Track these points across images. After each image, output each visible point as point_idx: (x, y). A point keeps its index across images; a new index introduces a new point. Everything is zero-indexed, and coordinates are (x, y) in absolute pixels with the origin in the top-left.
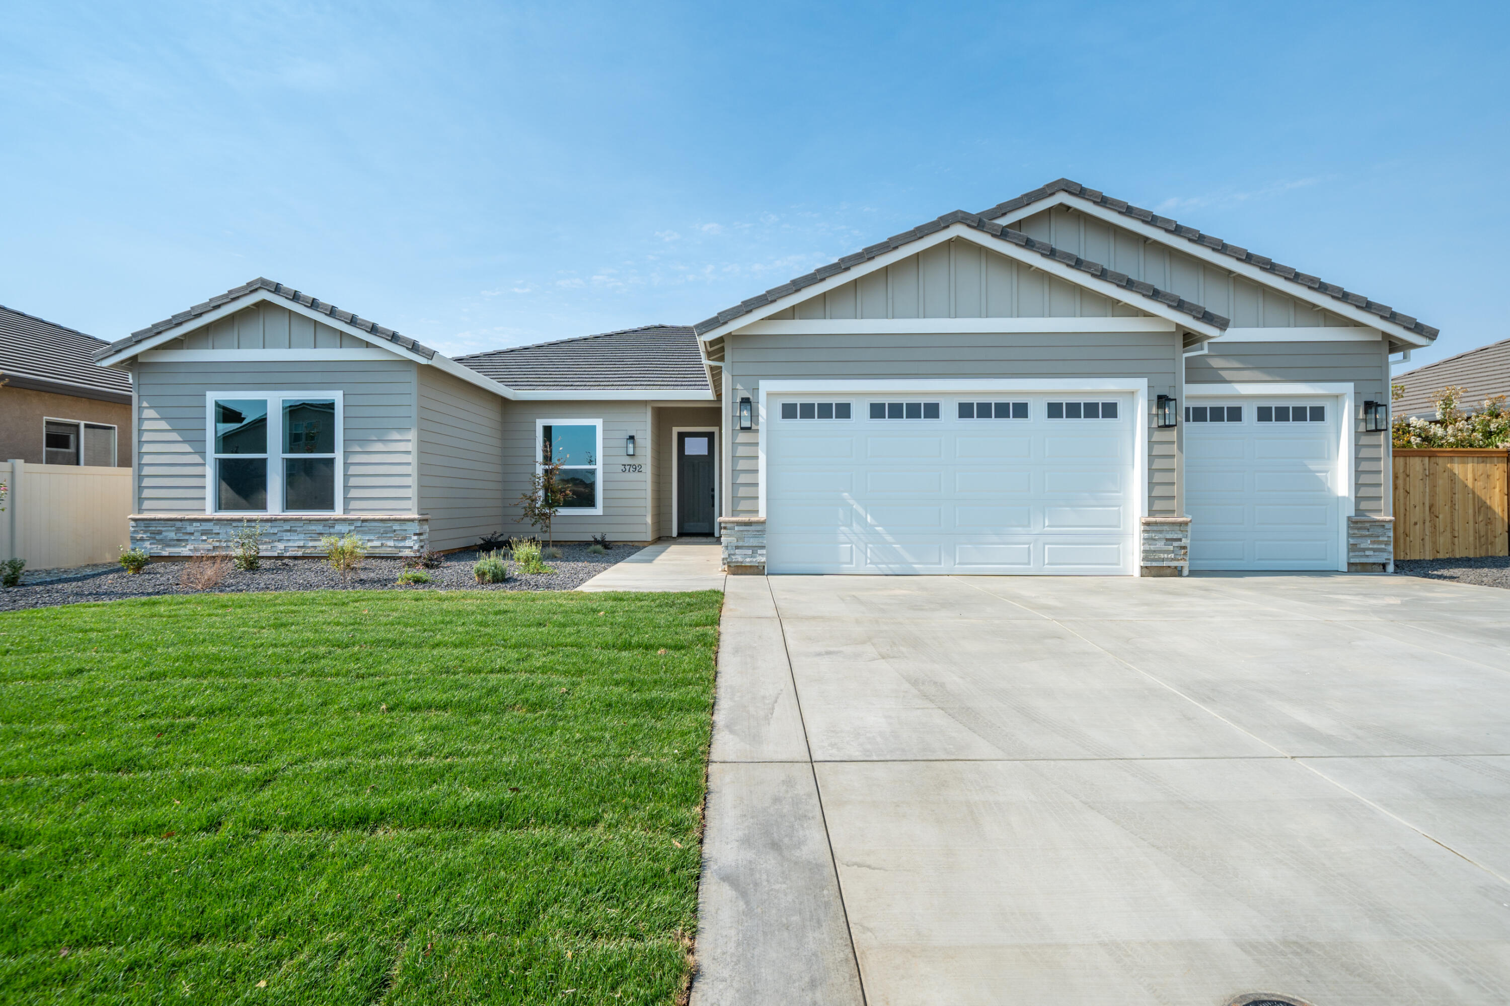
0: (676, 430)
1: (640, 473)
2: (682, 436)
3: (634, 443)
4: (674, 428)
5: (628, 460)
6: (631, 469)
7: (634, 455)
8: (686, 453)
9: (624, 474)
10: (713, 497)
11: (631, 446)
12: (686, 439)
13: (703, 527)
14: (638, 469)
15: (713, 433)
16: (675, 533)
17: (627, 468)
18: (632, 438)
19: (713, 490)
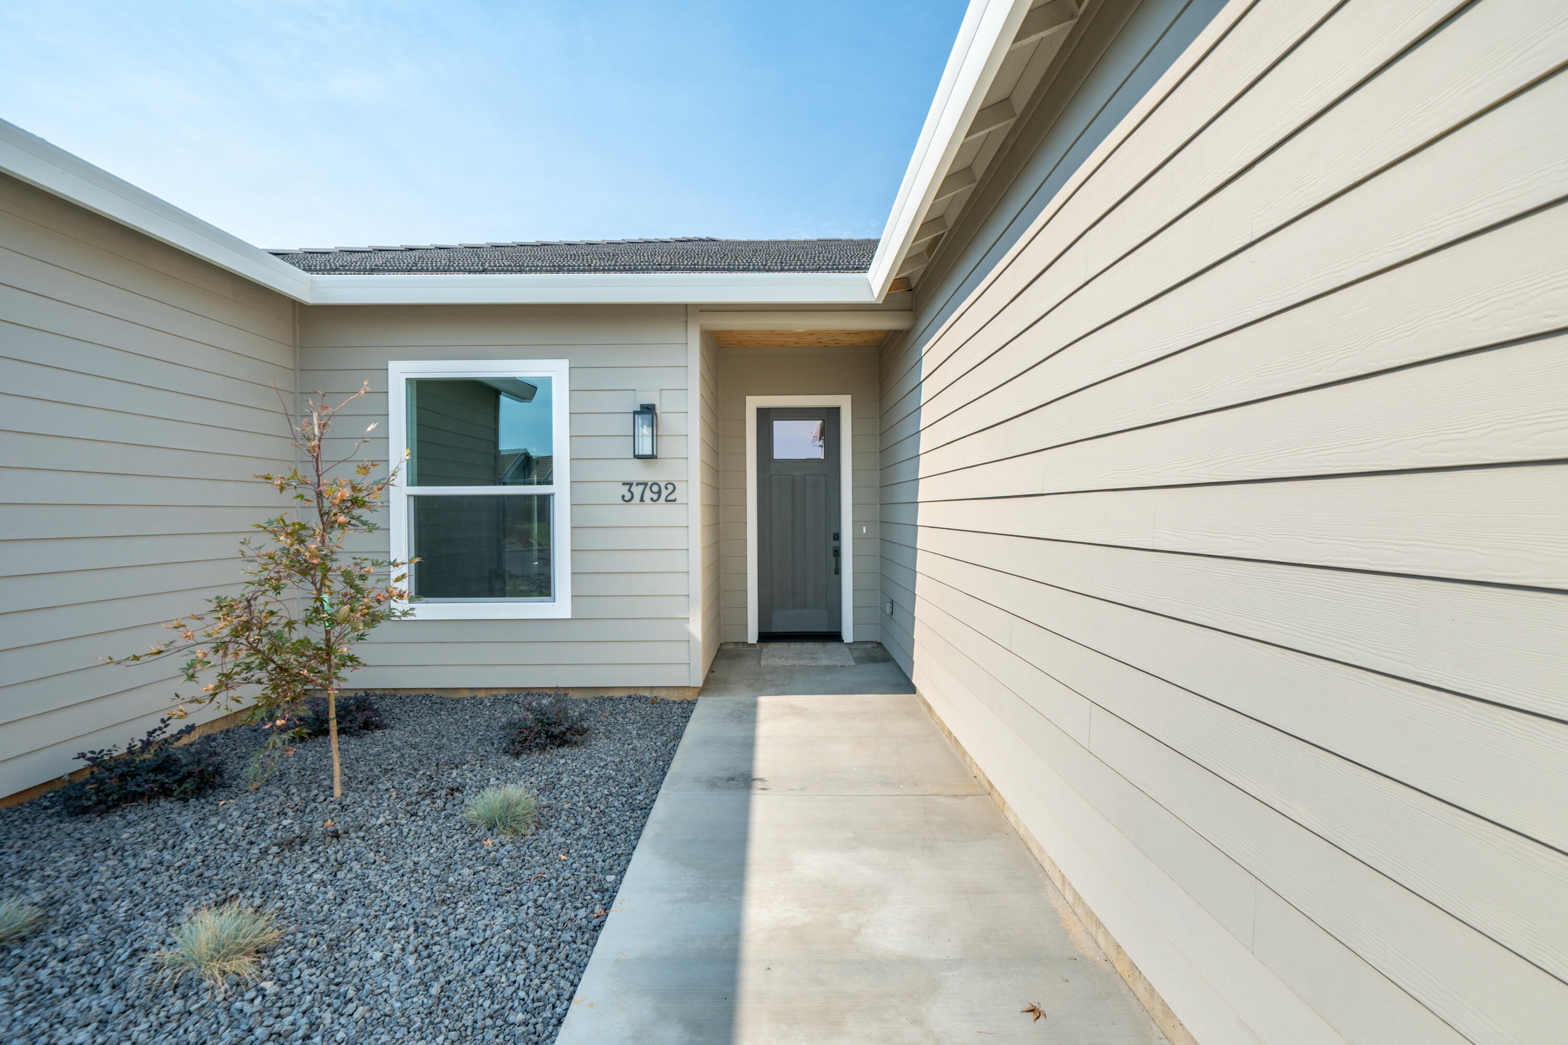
0: (753, 403)
1: (670, 506)
2: (766, 417)
3: (653, 425)
4: (749, 399)
5: (638, 472)
6: (648, 495)
7: (652, 457)
8: (777, 455)
9: (627, 508)
10: (837, 553)
11: (645, 431)
12: (776, 424)
13: (819, 623)
14: (665, 493)
15: (836, 411)
16: (753, 637)
17: (637, 491)
18: (648, 410)
19: (837, 537)
